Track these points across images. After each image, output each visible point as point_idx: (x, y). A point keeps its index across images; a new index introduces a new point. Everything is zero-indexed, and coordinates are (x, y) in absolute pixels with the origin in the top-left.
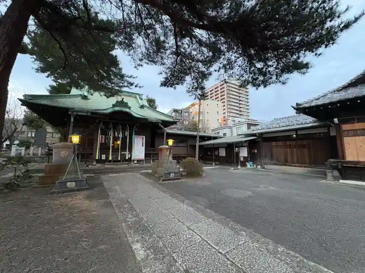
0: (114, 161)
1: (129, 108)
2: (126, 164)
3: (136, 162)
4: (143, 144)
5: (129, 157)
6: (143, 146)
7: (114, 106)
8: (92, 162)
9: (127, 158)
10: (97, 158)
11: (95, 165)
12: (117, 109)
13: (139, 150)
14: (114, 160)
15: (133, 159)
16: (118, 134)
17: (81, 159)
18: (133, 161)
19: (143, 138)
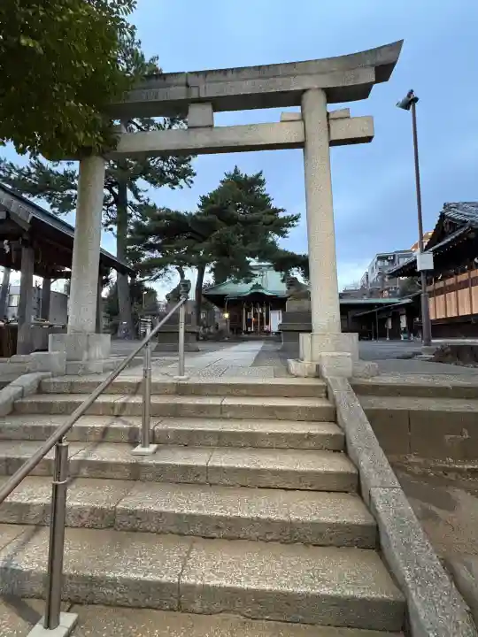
1: (262, 288)
2: (266, 335)
4: (280, 318)
7: (252, 289)
9: (265, 330)
10: (244, 330)
12: (254, 291)
14: (256, 331)
18: (272, 333)
19: (279, 313)
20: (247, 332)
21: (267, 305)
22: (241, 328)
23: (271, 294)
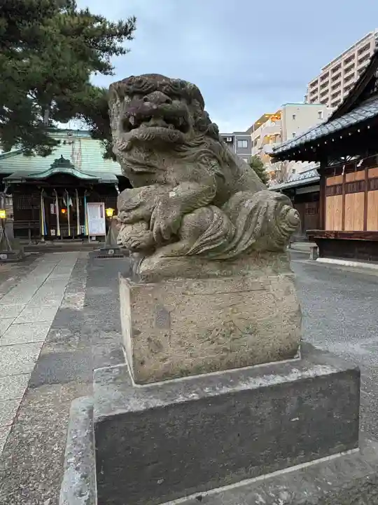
1: (73, 167)
2: (80, 241)
3: (94, 238)
4: (102, 214)
6: (102, 217)
7: (53, 166)
8: (41, 239)
9: (79, 233)
10: (43, 234)
11: (44, 242)
12: (56, 170)
13: (97, 222)
14: (65, 236)
17: (31, 235)
18: (91, 237)
19: (101, 206)
20: (48, 237)
21: (81, 195)
22: (38, 231)
23: (86, 177)
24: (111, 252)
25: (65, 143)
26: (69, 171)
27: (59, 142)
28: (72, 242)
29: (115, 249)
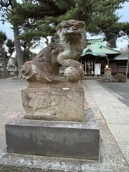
0: (87, 75)
2: (92, 77)
3: (96, 76)
4: (99, 67)
5: (93, 73)
6: (99, 68)
9: (92, 74)
13: (98, 70)
15: (95, 74)
16: (88, 64)
18: (95, 75)
19: (99, 65)
23: (97, 55)
24: (107, 80)
25: (92, 44)
26: (91, 53)
27: (91, 44)
28: (89, 77)
29: (108, 80)
